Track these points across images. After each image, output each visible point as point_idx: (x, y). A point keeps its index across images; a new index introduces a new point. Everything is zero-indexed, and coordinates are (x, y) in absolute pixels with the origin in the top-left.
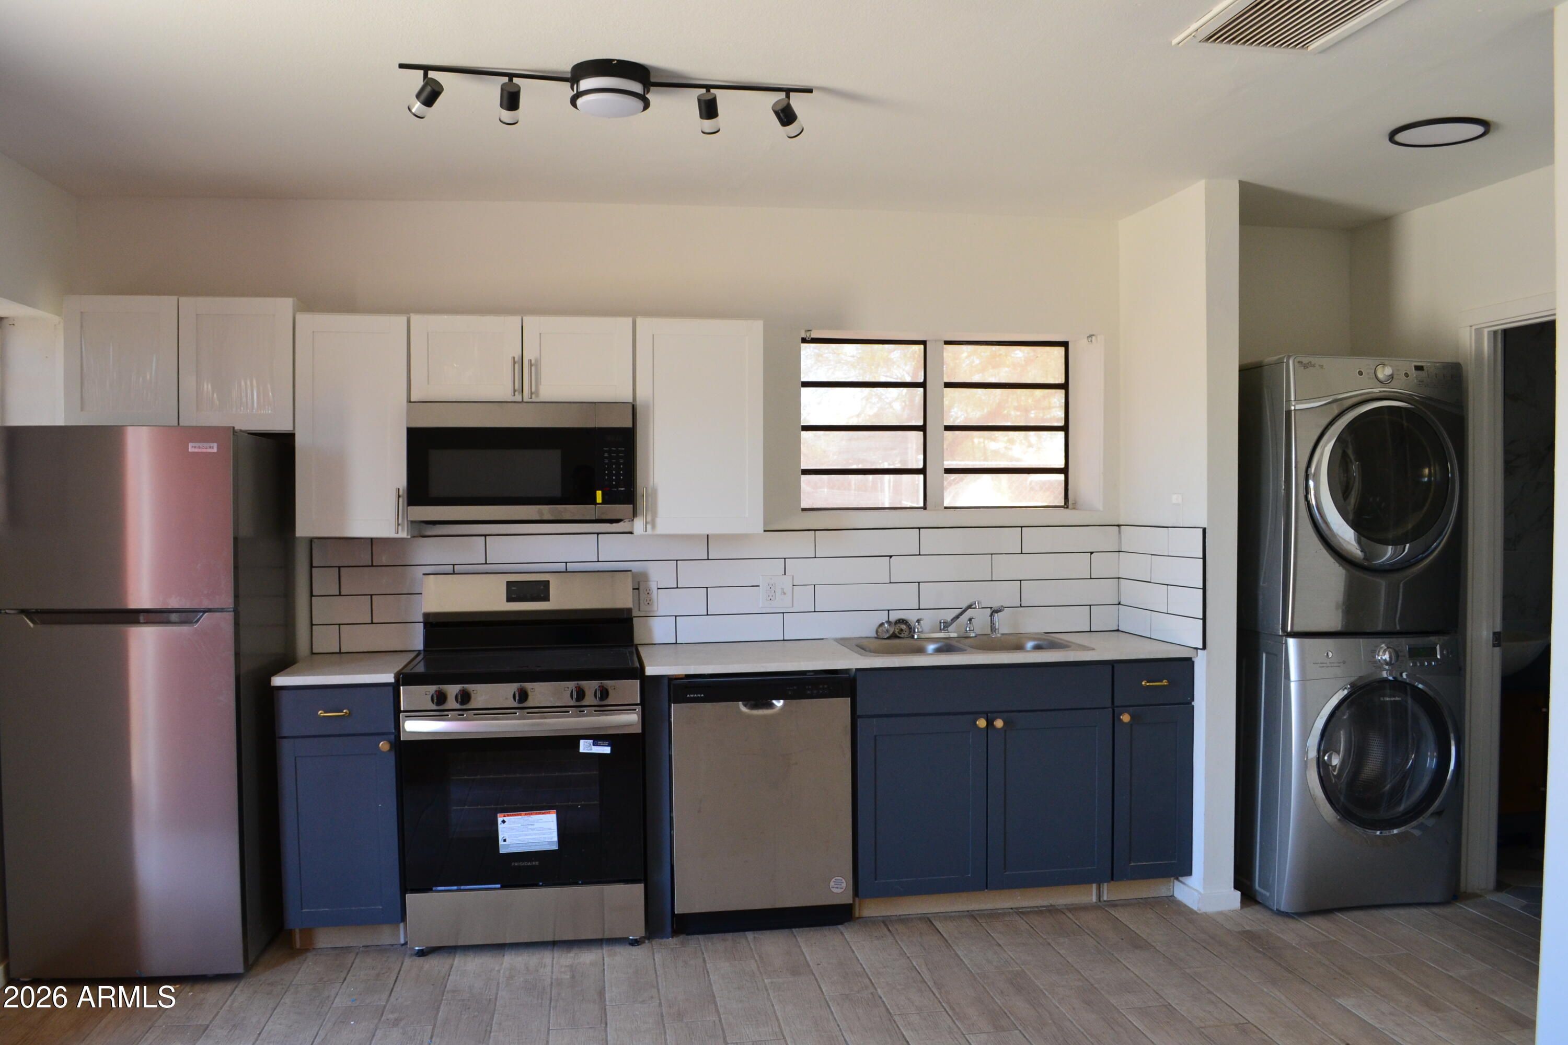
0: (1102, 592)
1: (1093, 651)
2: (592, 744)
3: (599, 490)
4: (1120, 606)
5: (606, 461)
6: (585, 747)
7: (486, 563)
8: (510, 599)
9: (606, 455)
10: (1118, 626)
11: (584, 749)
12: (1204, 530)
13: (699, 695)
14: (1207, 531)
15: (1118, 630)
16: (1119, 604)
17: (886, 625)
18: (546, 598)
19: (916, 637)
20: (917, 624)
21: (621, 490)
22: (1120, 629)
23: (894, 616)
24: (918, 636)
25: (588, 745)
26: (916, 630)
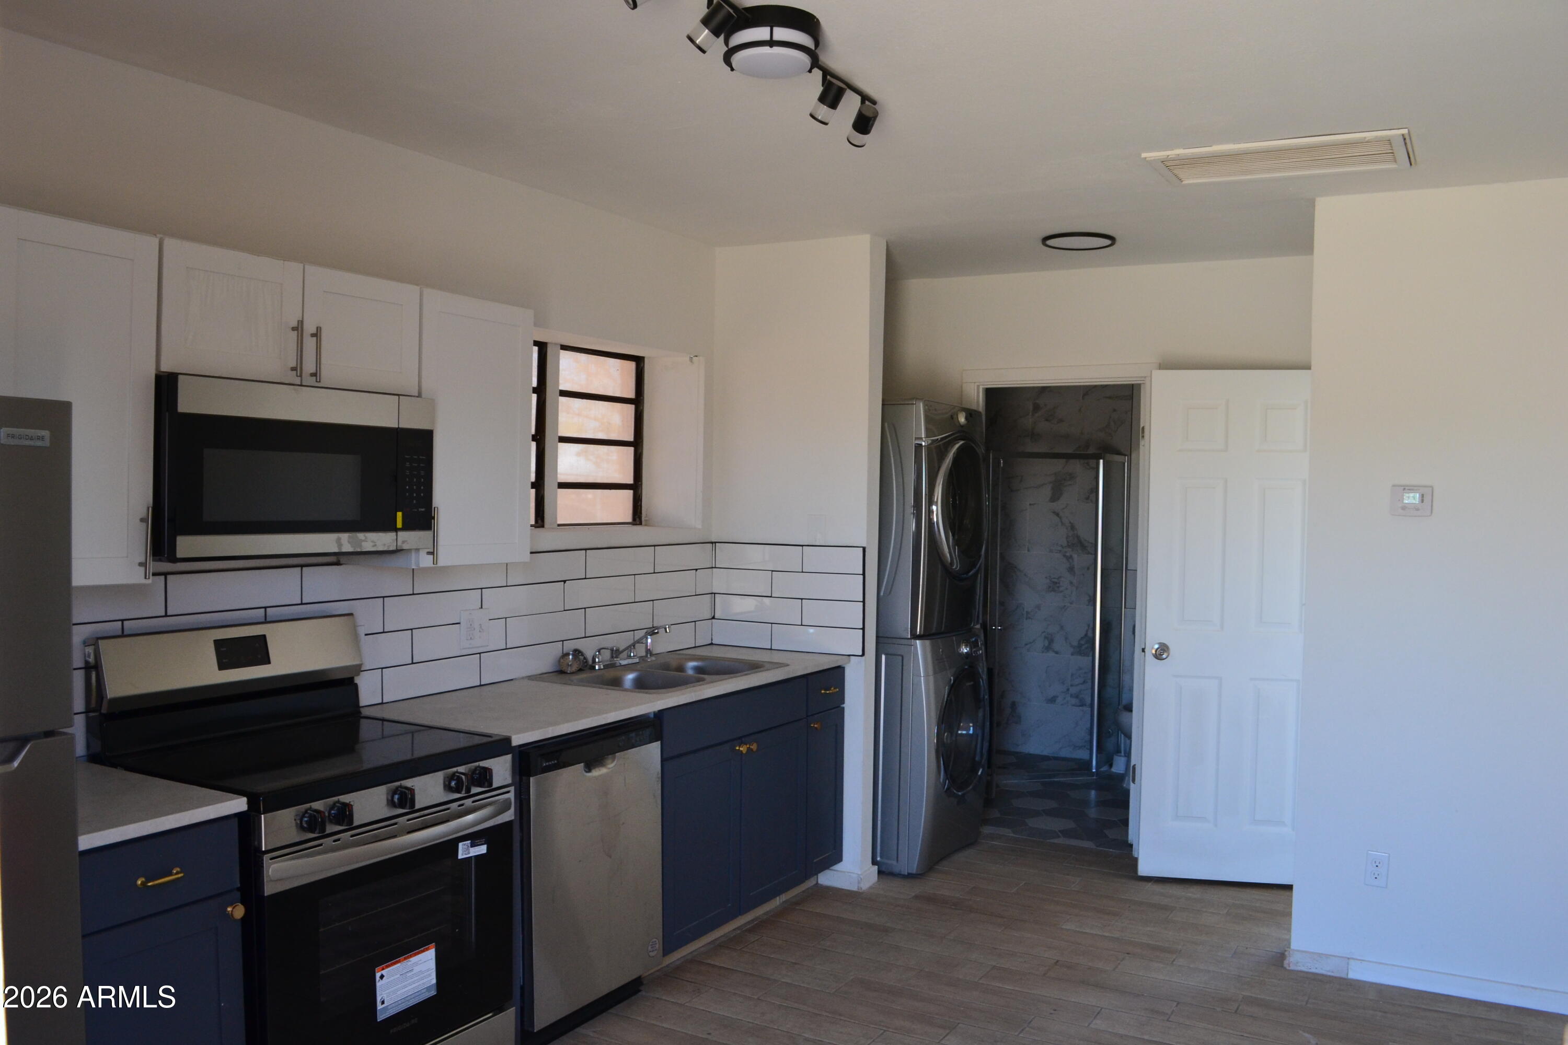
0: (702, 608)
1: (788, 667)
2: (469, 845)
3: (399, 511)
4: (713, 620)
5: (408, 473)
6: (465, 851)
7: (166, 616)
8: (222, 666)
9: (408, 464)
10: (712, 640)
11: (462, 855)
12: (864, 549)
13: (553, 762)
14: (866, 550)
15: (712, 644)
16: (713, 618)
17: (571, 657)
18: (266, 660)
19: (597, 667)
20: (597, 653)
21: (421, 511)
22: (713, 642)
23: (570, 646)
24: (598, 667)
25: (466, 847)
26: (597, 660)
